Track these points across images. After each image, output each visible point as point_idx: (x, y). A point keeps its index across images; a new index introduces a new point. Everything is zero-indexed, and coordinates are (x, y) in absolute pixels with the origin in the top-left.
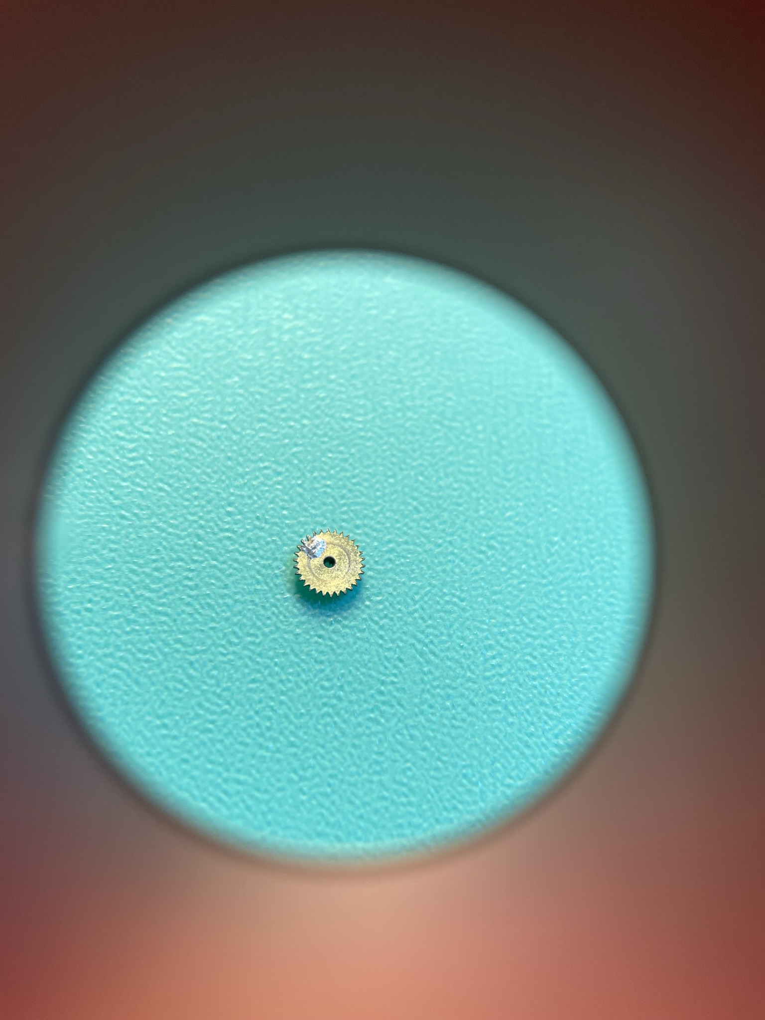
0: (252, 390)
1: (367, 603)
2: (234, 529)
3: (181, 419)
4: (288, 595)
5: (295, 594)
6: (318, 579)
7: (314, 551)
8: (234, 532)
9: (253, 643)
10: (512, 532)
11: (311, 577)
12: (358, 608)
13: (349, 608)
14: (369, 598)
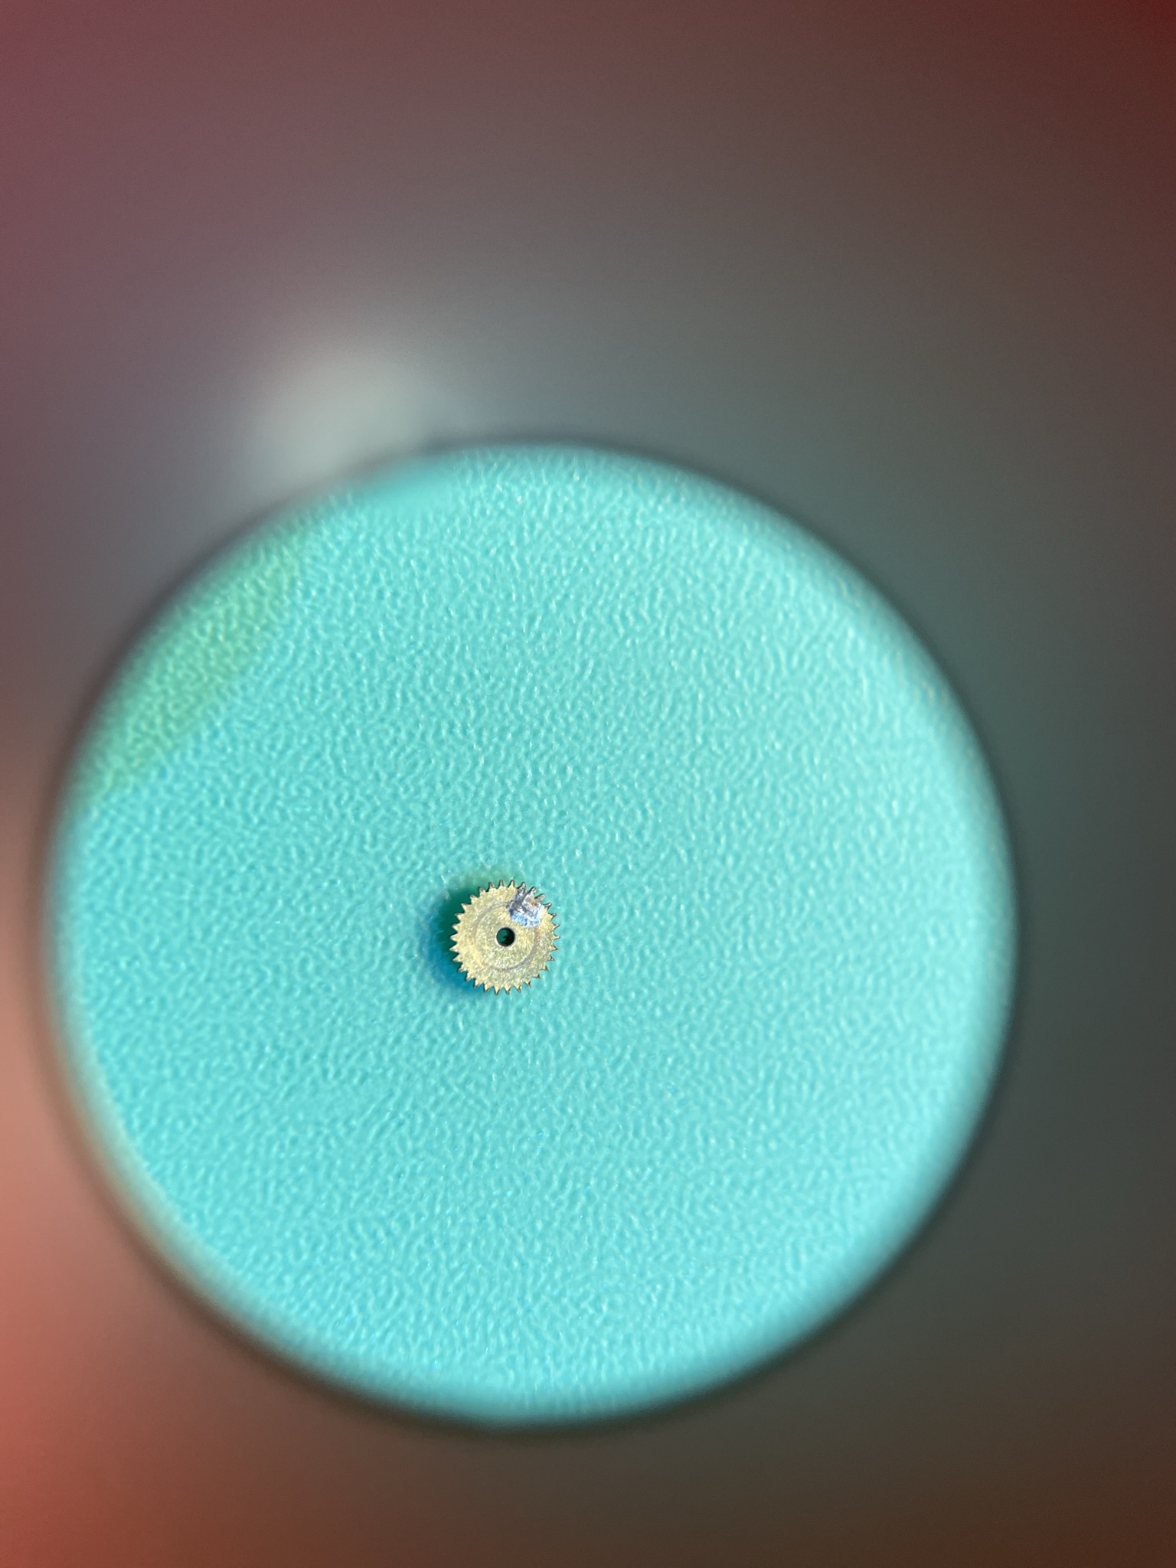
0: (766, 773)
1: (451, 1008)
2: (539, 781)
3: (698, 676)
4: (445, 882)
5: (449, 891)
6: (475, 925)
7: (521, 910)
8: (535, 783)
9: (363, 841)
10: (604, 1230)
11: (478, 912)
12: (440, 994)
13: (439, 980)
14: (459, 1009)
